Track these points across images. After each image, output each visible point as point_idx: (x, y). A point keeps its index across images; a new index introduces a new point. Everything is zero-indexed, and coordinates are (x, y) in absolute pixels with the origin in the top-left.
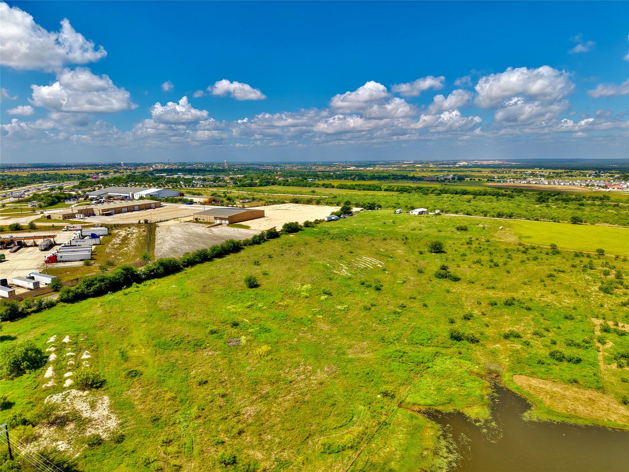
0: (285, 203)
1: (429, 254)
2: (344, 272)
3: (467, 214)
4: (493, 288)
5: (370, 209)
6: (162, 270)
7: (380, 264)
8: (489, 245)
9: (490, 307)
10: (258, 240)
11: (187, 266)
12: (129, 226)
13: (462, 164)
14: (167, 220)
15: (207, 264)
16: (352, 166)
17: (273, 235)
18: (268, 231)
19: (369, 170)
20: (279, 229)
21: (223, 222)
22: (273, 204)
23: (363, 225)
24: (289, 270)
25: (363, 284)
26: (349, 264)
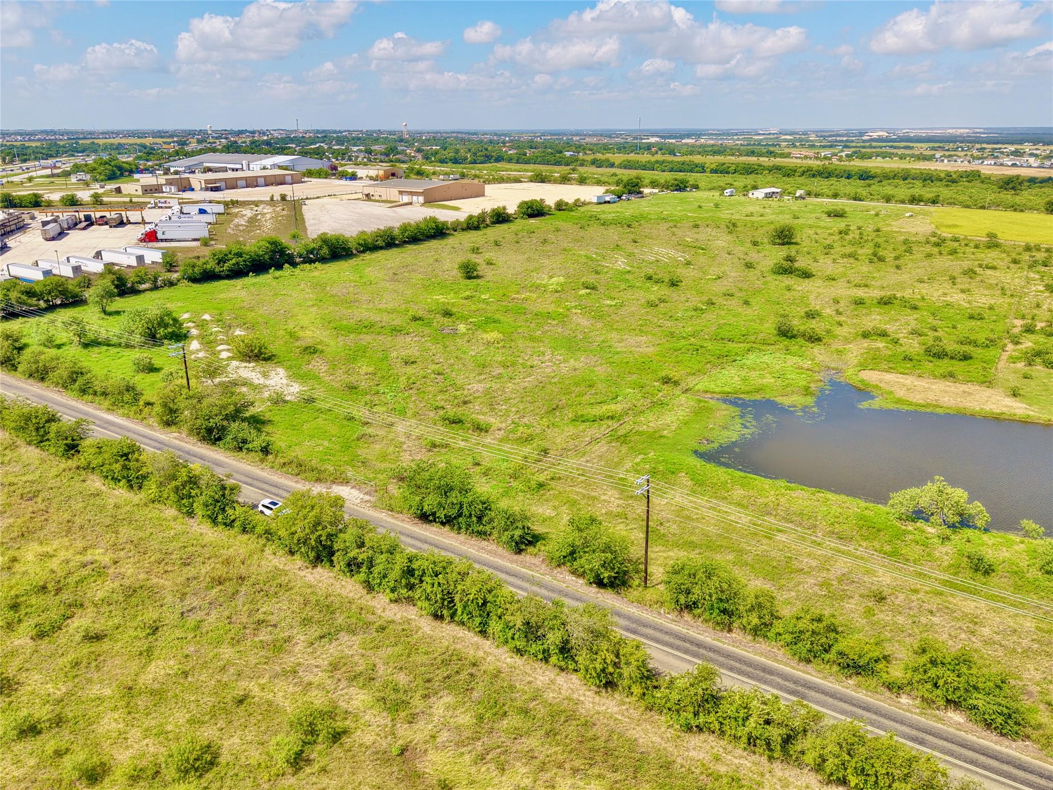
0: (521, 182)
1: (768, 247)
2: (621, 263)
3: (855, 199)
4: (866, 286)
5: (677, 190)
7: (681, 256)
8: (878, 236)
9: (853, 306)
10: (474, 225)
11: (363, 252)
12: (256, 203)
14: (318, 198)
15: (394, 251)
16: (653, 136)
17: (501, 218)
18: (493, 210)
19: (686, 144)
20: (511, 210)
21: (415, 198)
22: (500, 183)
23: (661, 210)
24: (529, 259)
25: (650, 278)
26: (630, 255)
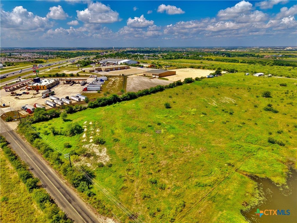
0: (186, 68)
1: (262, 98)
2: (214, 104)
3: (288, 77)
5: (231, 72)
6: (129, 97)
7: (233, 101)
9: (294, 128)
10: (172, 86)
11: (139, 96)
12: (116, 76)
13: (288, 48)
14: (132, 75)
15: (148, 96)
16: (223, 49)
17: (179, 83)
18: (177, 82)
19: (233, 52)
20: (182, 81)
21: (156, 76)
22: (181, 68)
23: (227, 81)
24: (186, 101)
25: (223, 110)
26: (217, 100)
